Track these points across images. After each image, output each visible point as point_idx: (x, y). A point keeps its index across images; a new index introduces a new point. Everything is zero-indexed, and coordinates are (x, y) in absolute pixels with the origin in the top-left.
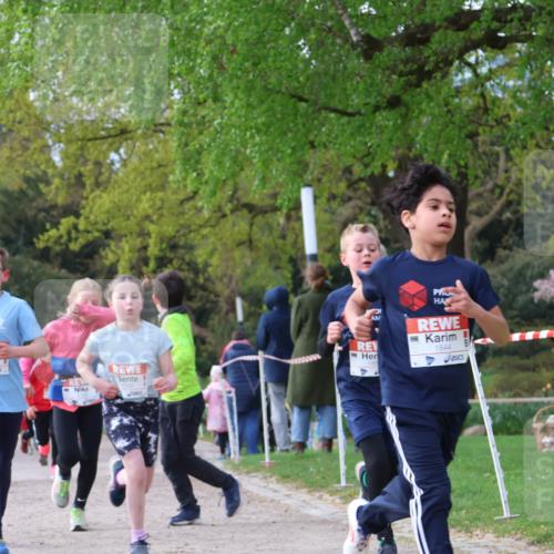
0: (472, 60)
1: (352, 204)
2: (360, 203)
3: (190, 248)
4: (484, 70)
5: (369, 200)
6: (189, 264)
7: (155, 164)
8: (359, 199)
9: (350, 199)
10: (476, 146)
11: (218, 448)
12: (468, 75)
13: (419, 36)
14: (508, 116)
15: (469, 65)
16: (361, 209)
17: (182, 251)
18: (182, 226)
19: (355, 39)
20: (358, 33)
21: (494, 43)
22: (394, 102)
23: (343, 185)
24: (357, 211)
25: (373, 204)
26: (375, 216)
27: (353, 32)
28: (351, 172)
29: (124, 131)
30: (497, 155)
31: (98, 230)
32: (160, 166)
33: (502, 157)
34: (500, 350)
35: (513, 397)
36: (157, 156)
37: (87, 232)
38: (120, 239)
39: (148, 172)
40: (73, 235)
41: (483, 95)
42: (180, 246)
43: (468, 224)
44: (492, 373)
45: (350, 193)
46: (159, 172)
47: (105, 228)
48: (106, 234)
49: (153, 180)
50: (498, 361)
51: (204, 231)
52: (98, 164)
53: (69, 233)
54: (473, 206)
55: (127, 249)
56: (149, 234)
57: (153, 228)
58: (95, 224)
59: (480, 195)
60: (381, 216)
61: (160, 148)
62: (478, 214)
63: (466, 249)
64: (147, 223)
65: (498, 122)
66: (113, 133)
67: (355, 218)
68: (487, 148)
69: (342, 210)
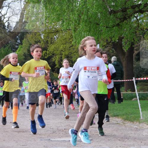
0: (136, 16)
1: (108, 48)
2: (110, 48)
3: (72, 57)
4: (138, 18)
5: (112, 47)
6: (71, 61)
7: (64, 39)
8: (110, 47)
9: (108, 47)
10: (136, 35)
11: (77, 103)
12: (135, 19)
13: (124, 10)
14: (144, 28)
15: (135, 17)
16: (110, 49)
17: (70, 58)
18: (70, 53)
19: (110, 11)
20: (110, 9)
21: (141, 12)
22: (118, 25)
24: (109, 49)
25: (113, 48)
26: (113, 51)
27: (109, 9)
28: (108, 41)
29: (57, 31)
30: (141, 37)
31: (51, 54)
32: (65, 39)
33: (142, 37)
34: (141, 81)
35: (144, 91)
36: (65, 37)
37: (49, 54)
38: (56, 55)
39: (63, 40)
40: (46, 55)
41: (138, 23)
42: (69, 57)
43: (134, 52)
44: (139, 86)
45: (107, 45)
46: (65, 40)
47: (53, 53)
48: (53, 54)
49: (64, 42)
50: (140, 84)
51: (75, 54)
52: (51, 38)
53: (45, 54)
54: (135, 48)
55: (57, 58)
56: (62, 54)
57: (63, 53)
58: (51, 52)
59: (137, 46)
60: (115, 51)
61: (66, 35)
62: (136, 50)
63: (134, 58)
64: (62, 52)
65: (141, 29)
66: (55, 31)
67: (109, 51)
68: (139, 36)
69: (105, 49)
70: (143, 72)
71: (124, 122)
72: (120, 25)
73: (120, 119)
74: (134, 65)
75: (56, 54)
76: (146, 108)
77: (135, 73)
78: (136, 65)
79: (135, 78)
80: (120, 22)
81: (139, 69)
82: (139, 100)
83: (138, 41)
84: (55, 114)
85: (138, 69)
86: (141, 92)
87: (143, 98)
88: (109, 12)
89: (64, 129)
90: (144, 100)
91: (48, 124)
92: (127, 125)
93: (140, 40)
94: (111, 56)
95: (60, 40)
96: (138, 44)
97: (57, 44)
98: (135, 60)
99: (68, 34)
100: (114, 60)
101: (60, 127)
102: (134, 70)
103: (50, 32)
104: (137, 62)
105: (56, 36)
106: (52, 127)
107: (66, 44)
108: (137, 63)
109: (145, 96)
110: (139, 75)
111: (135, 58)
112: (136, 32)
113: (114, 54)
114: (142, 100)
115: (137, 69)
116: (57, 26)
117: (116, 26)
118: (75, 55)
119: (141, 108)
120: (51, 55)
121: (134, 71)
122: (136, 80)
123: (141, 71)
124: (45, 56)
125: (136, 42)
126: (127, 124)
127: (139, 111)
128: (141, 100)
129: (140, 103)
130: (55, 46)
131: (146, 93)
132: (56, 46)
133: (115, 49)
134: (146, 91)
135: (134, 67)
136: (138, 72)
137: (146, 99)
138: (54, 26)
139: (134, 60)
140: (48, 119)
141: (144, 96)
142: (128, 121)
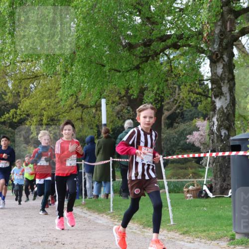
0: (167, 53)
1: (120, 105)
2: (123, 105)
3: (59, 121)
4: (171, 57)
7: (47, 89)
8: (123, 103)
9: (120, 103)
10: (168, 85)
12: (166, 58)
13: (148, 43)
14: (180, 74)
15: (166, 55)
16: (124, 107)
17: (56, 122)
18: (56, 112)
19: (124, 44)
20: (125, 42)
21: (176, 46)
22: (137, 68)
23: (117, 98)
24: (123, 108)
25: (128, 105)
26: (129, 110)
27: (123, 41)
28: (120, 93)
29: (36, 76)
30: (175, 88)
31: (25, 114)
32: (49, 89)
33: (177, 89)
34: (173, 161)
35: (178, 179)
36: (48, 86)
37: (21, 115)
38: (32, 117)
39: (45, 92)
40: (15, 116)
41: (171, 66)
42: (55, 120)
43: (164, 114)
44: (170, 170)
45: (120, 101)
46: (49, 92)
47: (27, 113)
48: (28, 115)
49: (47, 95)
50: (172, 165)
51: (64, 114)
52: (26, 88)
53: (13, 115)
54: (166, 107)
55: (35, 121)
56: (43, 115)
57: (45, 113)
58: (24, 111)
59: (168, 103)
60: (131, 110)
61: (49, 83)
62: (168, 110)
63: (162, 123)
64: (43, 111)
65: (176, 76)
66: (32, 77)
67: (122, 110)
68: (172, 86)
69: (116, 107)
70: (178, 146)
71: (143, 230)
72: (140, 68)
73: (136, 225)
74: (162, 135)
75: (33, 115)
76: (180, 206)
77: (164, 148)
78: (165, 135)
79: (163, 157)
80: (141, 63)
81: (172, 141)
82: (169, 192)
83: (171, 95)
84: (26, 216)
85: (170, 142)
86: (172, 180)
87: (175, 189)
88: (123, 46)
89: (42, 241)
90: (178, 192)
91: (14, 233)
92: (148, 234)
93: (174, 93)
94: (126, 118)
95: (39, 91)
96: (170, 99)
97: (35, 98)
98: (165, 127)
99: (53, 81)
100: (129, 126)
101: (34, 237)
102: (162, 143)
103: (24, 78)
104: (167, 129)
105: (34, 85)
106: (20, 239)
107: (50, 98)
108: (168, 131)
109: (179, 186)
110: (170, 152)
111: (165, 123)
112: (167, 81)
113: (131, 116)
114: (175, 193)
115: (168, 142)
116: (36, 69)
117: (134, 69)
118: (64, 117)
119: (172, 206)
120: (24, 116)
121: (162, 145)
122: (164, 159)
123: (173, 145)
124: (13, 118)
125: (168, 96)
126: (147, 232)
127: (169, 211)
128: (173, 192)
129: (170, 199)
130: (31, 101)
131: (182, 182)
132: (33, 100)
133: (132, 108)
134: (182, 178)
135: (162, 138)
136: (170, 146)
137: (180, 191)
138: (31, 67)
139: (163, 127)
140: (15, 224)
141: (177, 187)
142: (149, 228)
